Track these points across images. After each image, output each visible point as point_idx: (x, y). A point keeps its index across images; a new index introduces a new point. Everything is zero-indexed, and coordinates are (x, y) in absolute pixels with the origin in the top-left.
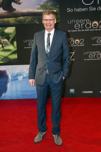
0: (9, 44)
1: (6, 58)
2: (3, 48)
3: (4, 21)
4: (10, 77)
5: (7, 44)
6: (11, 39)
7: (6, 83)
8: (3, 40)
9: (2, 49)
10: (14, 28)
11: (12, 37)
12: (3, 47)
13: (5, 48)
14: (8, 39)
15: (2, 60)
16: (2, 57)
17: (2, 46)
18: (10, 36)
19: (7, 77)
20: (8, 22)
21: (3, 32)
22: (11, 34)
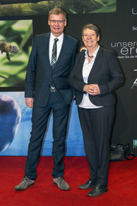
0: (21, 51)
1: (13, 77)
2: (9, 59)
3: (12, 9)
4: (19, 114)
5: (15, 52)
6: (23, 43)
7: (13, 124)
8: (8, 44)
9: (7, 61)
10: (30, 22)
11: (25, 38)
12: (8, 57)
13: (12, 59)
14: (19, 41)
15: (6, 81)
16: (6, 76)
17: (8, 54)
18: (23, 36)
19: (15, 113)
20: (20, 10)
21: (10, 29)
22: (24, 33)
